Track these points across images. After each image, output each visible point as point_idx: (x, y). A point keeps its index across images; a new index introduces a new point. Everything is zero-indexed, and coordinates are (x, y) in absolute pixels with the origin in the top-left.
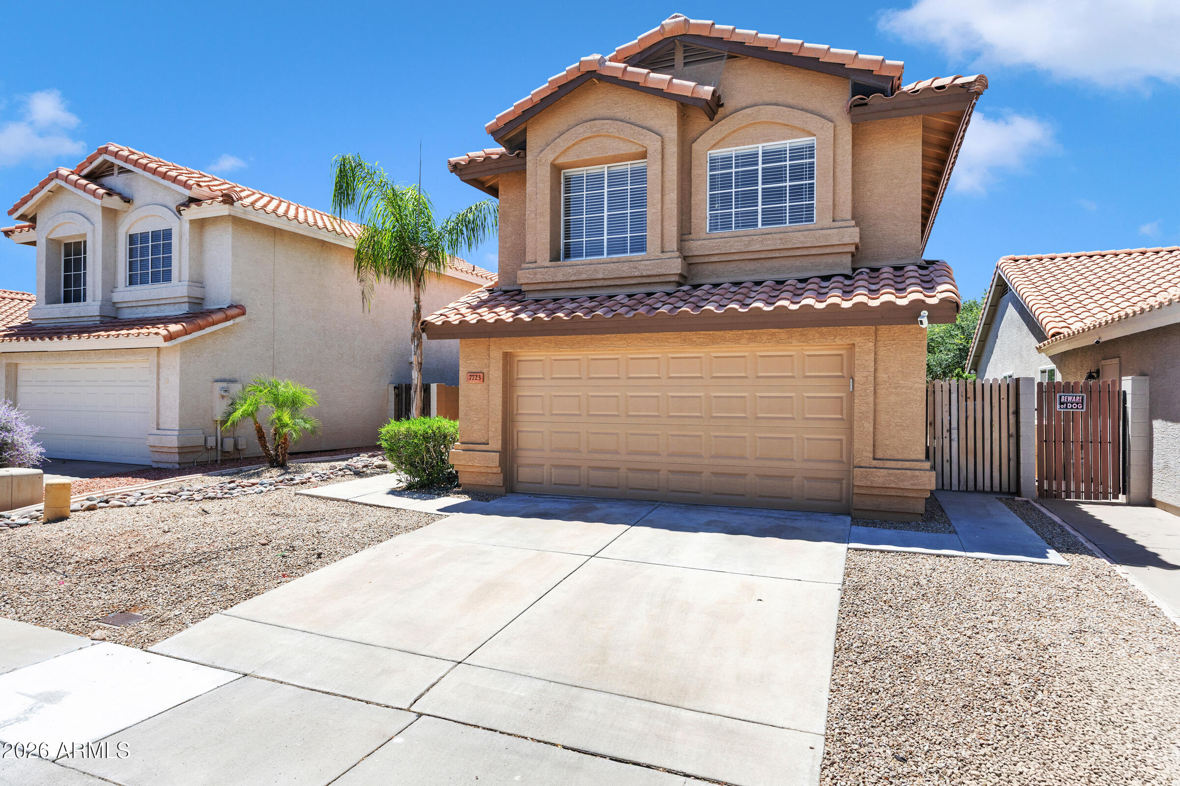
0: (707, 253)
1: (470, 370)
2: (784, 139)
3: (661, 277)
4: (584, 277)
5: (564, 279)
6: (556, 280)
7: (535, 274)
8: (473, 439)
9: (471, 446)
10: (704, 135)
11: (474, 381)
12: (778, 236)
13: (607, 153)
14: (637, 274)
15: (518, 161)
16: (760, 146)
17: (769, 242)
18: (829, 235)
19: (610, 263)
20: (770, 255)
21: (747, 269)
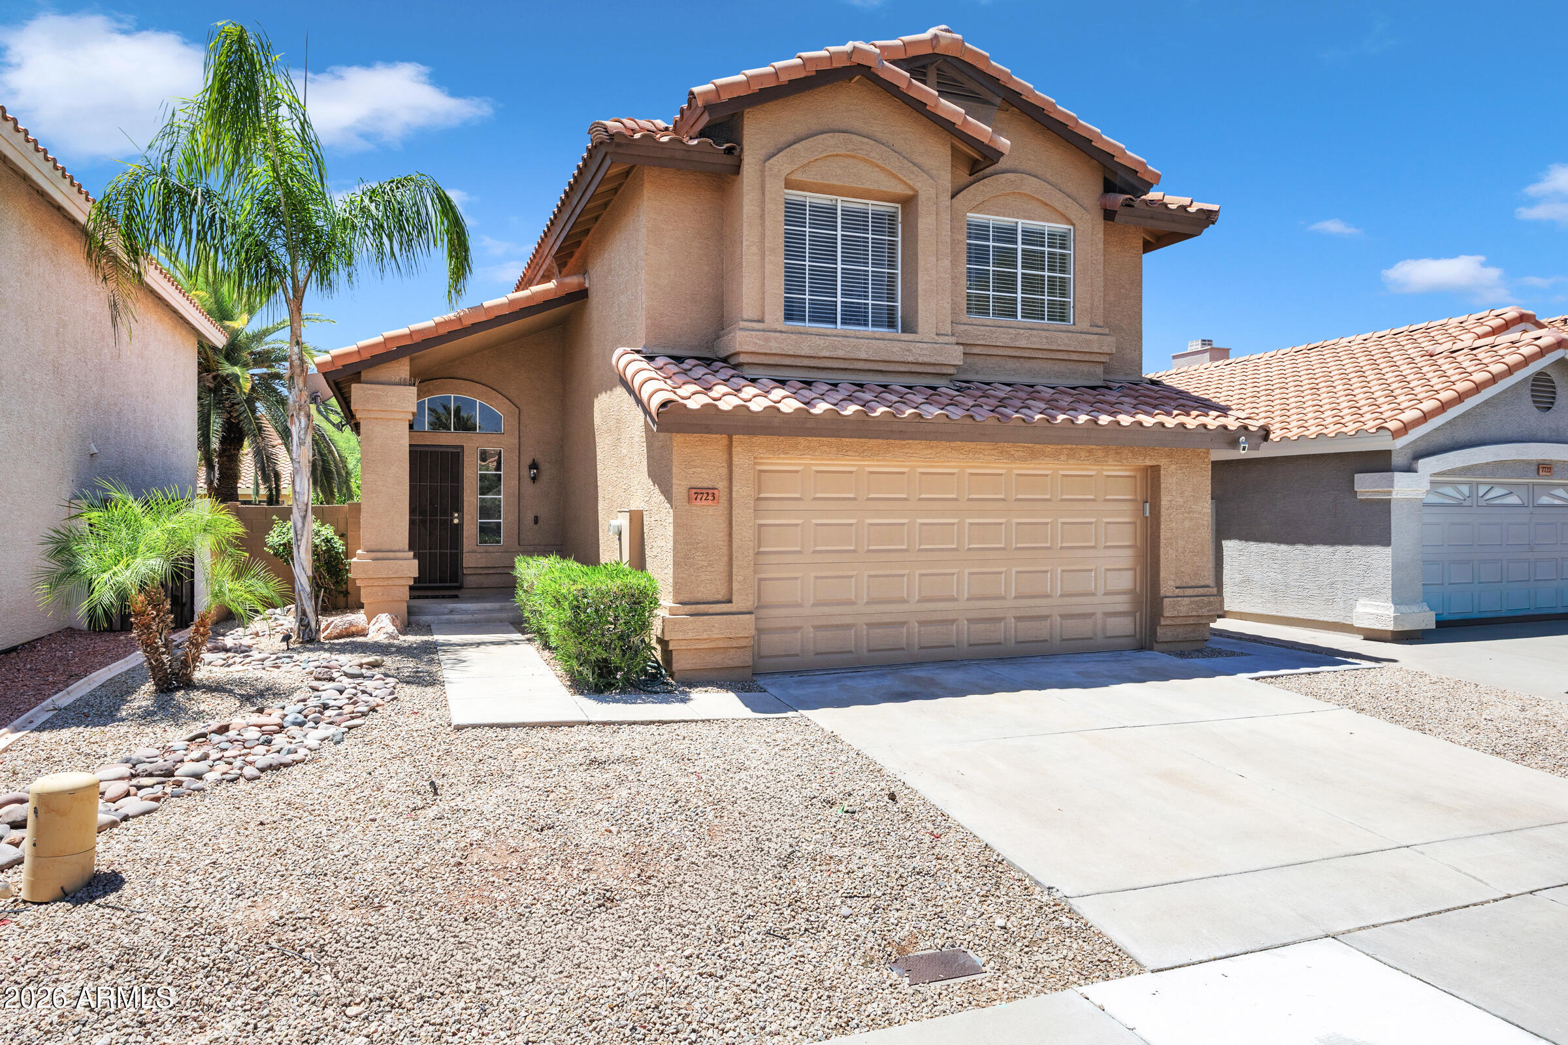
0: (972, 342)
1: (694, 484)
2: (1043, 220)
3: (937, 367)
4: (840, 353)
5: (812, 353)
6: (799, 352)
7: (767, 340)
8: (699, 596)
9: (702, 608)
10: (964, 192)
11: (704, 502)
12: (1044, 334)
13: (863, 184)
14: (911, 359)
15: (729, 160)
16: (1020, 221)
17: (1035, 340)
18: (1090, 341)
19: (872, 339)
20: (1034, 354)
21: (1007, 367)
